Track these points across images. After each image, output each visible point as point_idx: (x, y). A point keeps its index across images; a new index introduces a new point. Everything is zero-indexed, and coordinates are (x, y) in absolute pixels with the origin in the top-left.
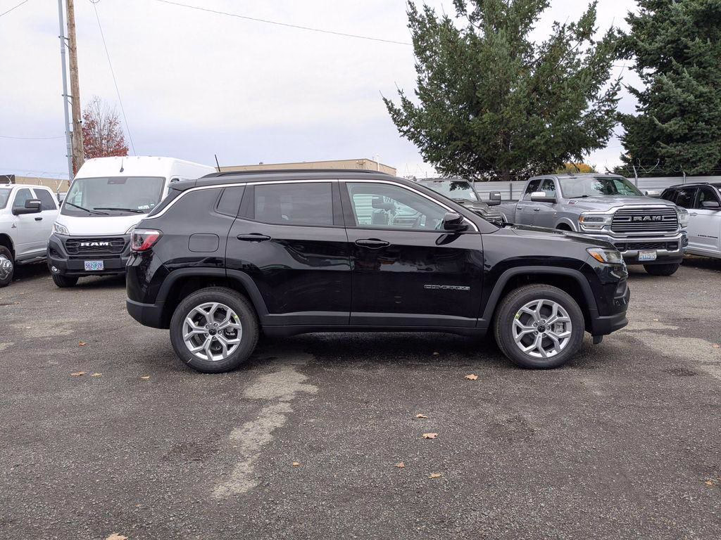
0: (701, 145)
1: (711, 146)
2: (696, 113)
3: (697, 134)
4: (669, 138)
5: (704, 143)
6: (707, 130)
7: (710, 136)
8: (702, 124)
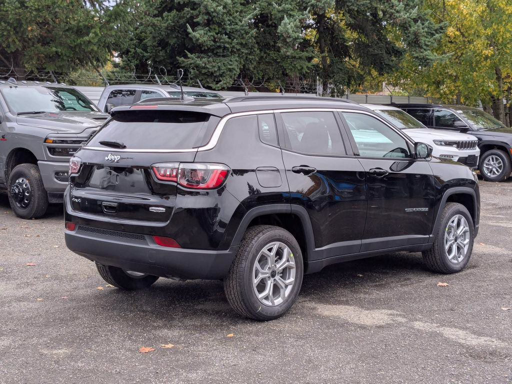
0: (222, 58)
1: (231, 61)
2: (219, 25)
3: (219, 47)
4: (198, 48)
5: (224, 56)
6: (228, 43)
7: (230, 50)
8: (225, 37)
